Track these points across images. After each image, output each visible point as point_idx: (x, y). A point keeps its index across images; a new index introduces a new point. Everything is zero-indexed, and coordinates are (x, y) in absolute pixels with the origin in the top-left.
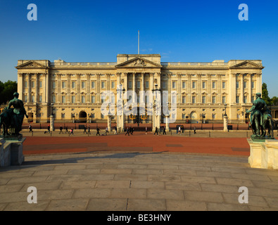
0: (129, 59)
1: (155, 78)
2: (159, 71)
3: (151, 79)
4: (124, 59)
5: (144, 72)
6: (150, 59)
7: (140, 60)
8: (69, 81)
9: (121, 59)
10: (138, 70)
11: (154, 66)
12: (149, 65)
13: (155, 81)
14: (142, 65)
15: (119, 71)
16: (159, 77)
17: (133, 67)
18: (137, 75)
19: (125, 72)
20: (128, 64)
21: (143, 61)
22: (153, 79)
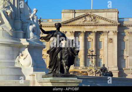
0: (77, 15)
1: (110, 37)
2: (115, 28)
3: (103, 39)
4: (71, 16)
5: (96, 30)
6: (103, 15)
7: (90, 16)
9: (67, 15)
10: (88, 29)
11: (108, 23)
12: (102, 22)
13: (111, 40)
14: (93, 23)
17: (81, 24)
18: (87, 34)
19: (71, 31)
20: (76, 21)
21: (94, 18)
22: (107, 39)
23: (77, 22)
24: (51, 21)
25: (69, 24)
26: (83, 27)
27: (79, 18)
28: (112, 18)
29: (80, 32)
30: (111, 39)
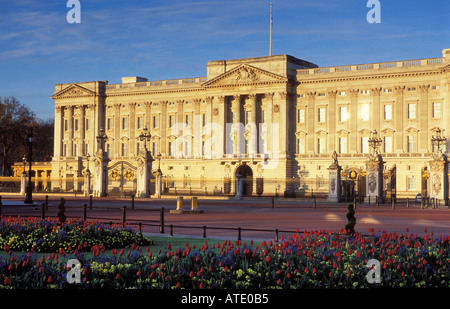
0: (228, 68)
1: (275, 103)
2: (283, 88)
3: (266, 105)
4: (219, 70)
5: (255, 93)
7: (246, 69)
8: (133, 116)
9: (214, 69)
11: (274, 79)
12: (264, 78)
13: (277, 108)
14: (251, 80)
15: (210, 93)
16: (284, 102)
17: (234, 83)
18: (243, 98)
19: (220, 95)
20: (226, 79)
21: (252, 72)
22: (270, 106)
23: (229, 80)
24: (197, 80)
25: (217, 84)
26: (236, 88)
27: (229, 74)
28: (278, 70)
29: (232, 97)
30: (277, 106)
